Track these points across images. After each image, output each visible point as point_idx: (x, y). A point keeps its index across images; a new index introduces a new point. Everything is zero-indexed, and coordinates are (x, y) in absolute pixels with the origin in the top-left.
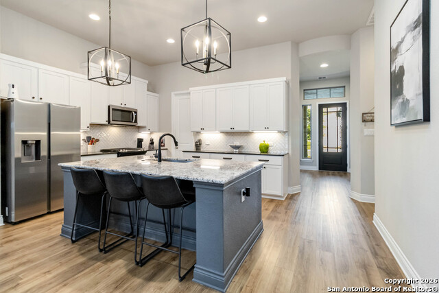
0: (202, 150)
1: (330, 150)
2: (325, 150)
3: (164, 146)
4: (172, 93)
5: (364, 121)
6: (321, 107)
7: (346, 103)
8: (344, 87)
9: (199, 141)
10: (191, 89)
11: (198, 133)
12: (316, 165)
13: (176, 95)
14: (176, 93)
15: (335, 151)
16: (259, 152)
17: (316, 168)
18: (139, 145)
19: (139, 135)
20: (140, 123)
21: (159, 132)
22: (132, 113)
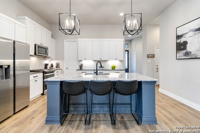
0: (83, 69)
3: (59, 67)
4: (65, 40)
5: (148, 57)
7: (128, 50)
9: (82, 65)
10: (78, 39)
11: (81, 61)
13: (66, 41)
14: (67, 40)
16: (111, 69)
18: (46, 68)
19: (46, 62)
20: (49, 55)
21: (56, 60)
22: (46, 49)
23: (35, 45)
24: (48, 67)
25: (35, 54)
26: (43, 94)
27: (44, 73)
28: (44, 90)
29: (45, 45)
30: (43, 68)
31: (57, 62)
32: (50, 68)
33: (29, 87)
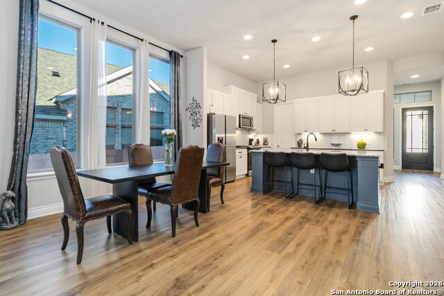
1: (414, 151)
2: (408, 151)
3: (267, 144)
6: (404, 110)
7: (433, 107)
8: (431, 91)
9: (301, 140)
10: (295, 100)
11: (300, 134)
12: (399, 165)
15: (420, 151)
17: (400, 167)
18: (250, 144)
19: (251, 136)
20: (254, 128)
21: (263, 133)
22: (250, 119)
23: (240, 116)
24: (254, 143)
25: (240, 126)
26: (247, 175)
27: (249, 149)
28: (248, 170)
29: (249, 114)
30: (247, 144)
31: (265, 136)
32: (255, 145)
33: (235, 168)
